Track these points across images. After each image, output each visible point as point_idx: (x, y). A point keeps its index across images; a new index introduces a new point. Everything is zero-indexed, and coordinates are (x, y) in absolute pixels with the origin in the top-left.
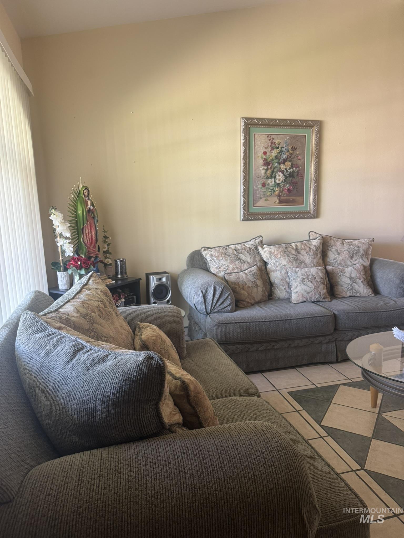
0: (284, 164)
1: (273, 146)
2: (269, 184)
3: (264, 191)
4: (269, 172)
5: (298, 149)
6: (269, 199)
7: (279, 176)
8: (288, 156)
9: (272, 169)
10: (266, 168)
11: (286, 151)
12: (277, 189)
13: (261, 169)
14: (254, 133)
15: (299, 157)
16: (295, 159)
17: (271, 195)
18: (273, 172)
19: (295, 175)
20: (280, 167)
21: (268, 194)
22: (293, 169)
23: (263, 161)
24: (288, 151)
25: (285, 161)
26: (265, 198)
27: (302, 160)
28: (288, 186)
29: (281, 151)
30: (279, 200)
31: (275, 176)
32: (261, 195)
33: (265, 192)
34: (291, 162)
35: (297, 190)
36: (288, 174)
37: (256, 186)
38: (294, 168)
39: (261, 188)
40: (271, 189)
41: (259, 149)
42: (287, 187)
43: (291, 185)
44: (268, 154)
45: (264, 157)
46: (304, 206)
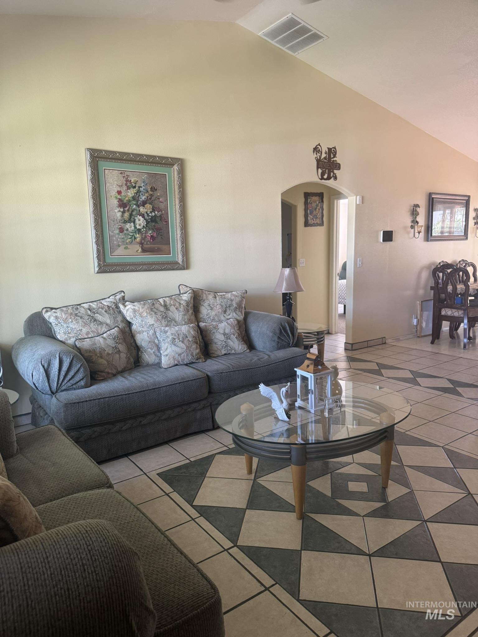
0: (144, 207)
1: (129, 184)
2: (128, 229)
3: (122, 237)
4: (127, 215)
5: (159, 190)
6: (129, 246)
7: (139, 220)
8: (148, 197)
9: (130, 212)
10: (122, 210)
11: (144, 191)
12: (138, 235)
13: (116, 211)
14: (104, 168)
15: (161, 199)
16: (156, 202)
17: (131, 243)
18: (131, 215)
19: (158, 220)
20: (139, 210)
21: (127, 241)
22: (154, 213)
23: (118, 201)
24: (148, 192)
25: (144, 204)
26: (124, 246)
27: (165, 203)
28: (150, 232)
29: (139, 191)
30: (142, 248)
31: (135, 220)
32: (118, 242)
33: (124, 238)
34: (152, 204)
35: (162, 238)
36: (150, 219)
37: (112, 231)
38: (156, 212)
39: (118, 234)
40: (130, 235)
41: (111, 187)
42: (150, 234)
43: (154, 231)
44: (123, 194)
45: (119, 197)
46: (171, 255)
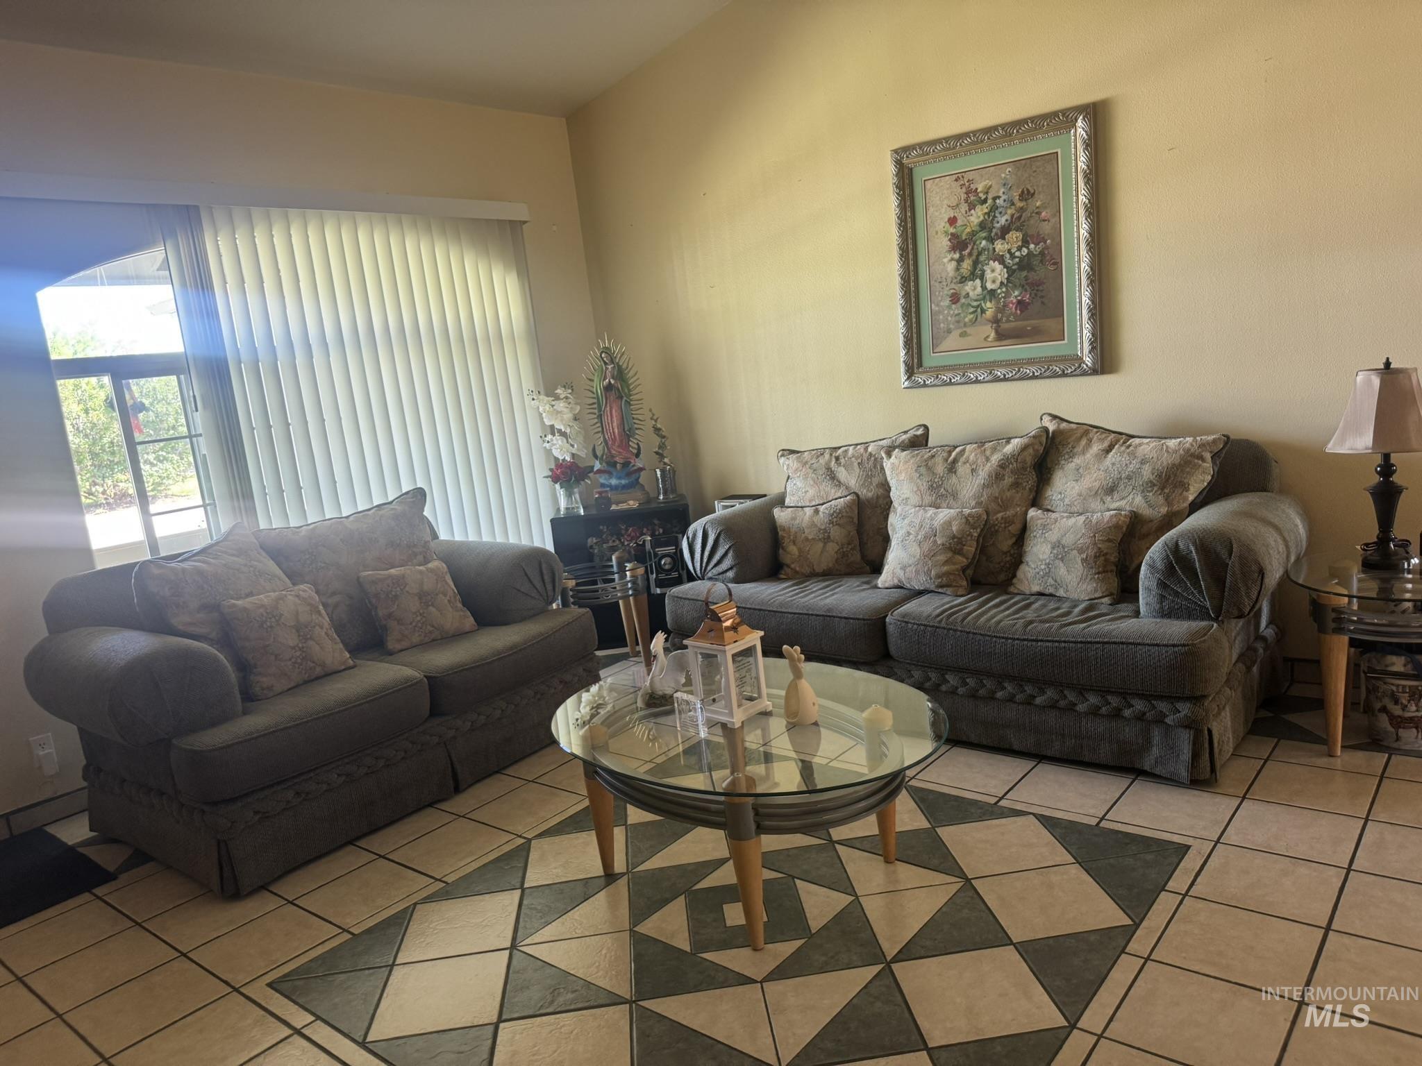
0: (1004, 239)
1: (972, 198)
2: (968, 294)
3: (956, 312)
4: (967, 264)
5: (1039, 193)
6: (968, 330)
7: (993, 271)
8: (1012, 216)
9: (974, 257)
10: (957, 256)
11: (1005, 204)
12: (989, 305)
13: (945, 260)
14: (923, 179)
15: (1043, 214)
16: (1032, 222)
17: (974, 322)
18: (976, 263)
19: (1035, 262)
20: (994, 249)
21: (967, 320)
22: (1028, 248)
23: (950, 240)
24: (1013, 204)
25: (1004, 232)
26: (959, 331)
27: (1053, 220)
28: (1017, 293)
29: (994, 208)
30: (997, 332)
31: (983, 271)
32: (948, 325)
33: (959, 314)
34: (1021, 230)
35: (1043, 303)
36: (1017, 264)
37: (934, 304)
38: (1032, 246)
39: (949, 307)
40: (973, 307)
41: (937, 214)
42: (1016, 297)
43: (1026, 290)
44: (959, 223)
45: (952, 230)
46: (1066, 341)
